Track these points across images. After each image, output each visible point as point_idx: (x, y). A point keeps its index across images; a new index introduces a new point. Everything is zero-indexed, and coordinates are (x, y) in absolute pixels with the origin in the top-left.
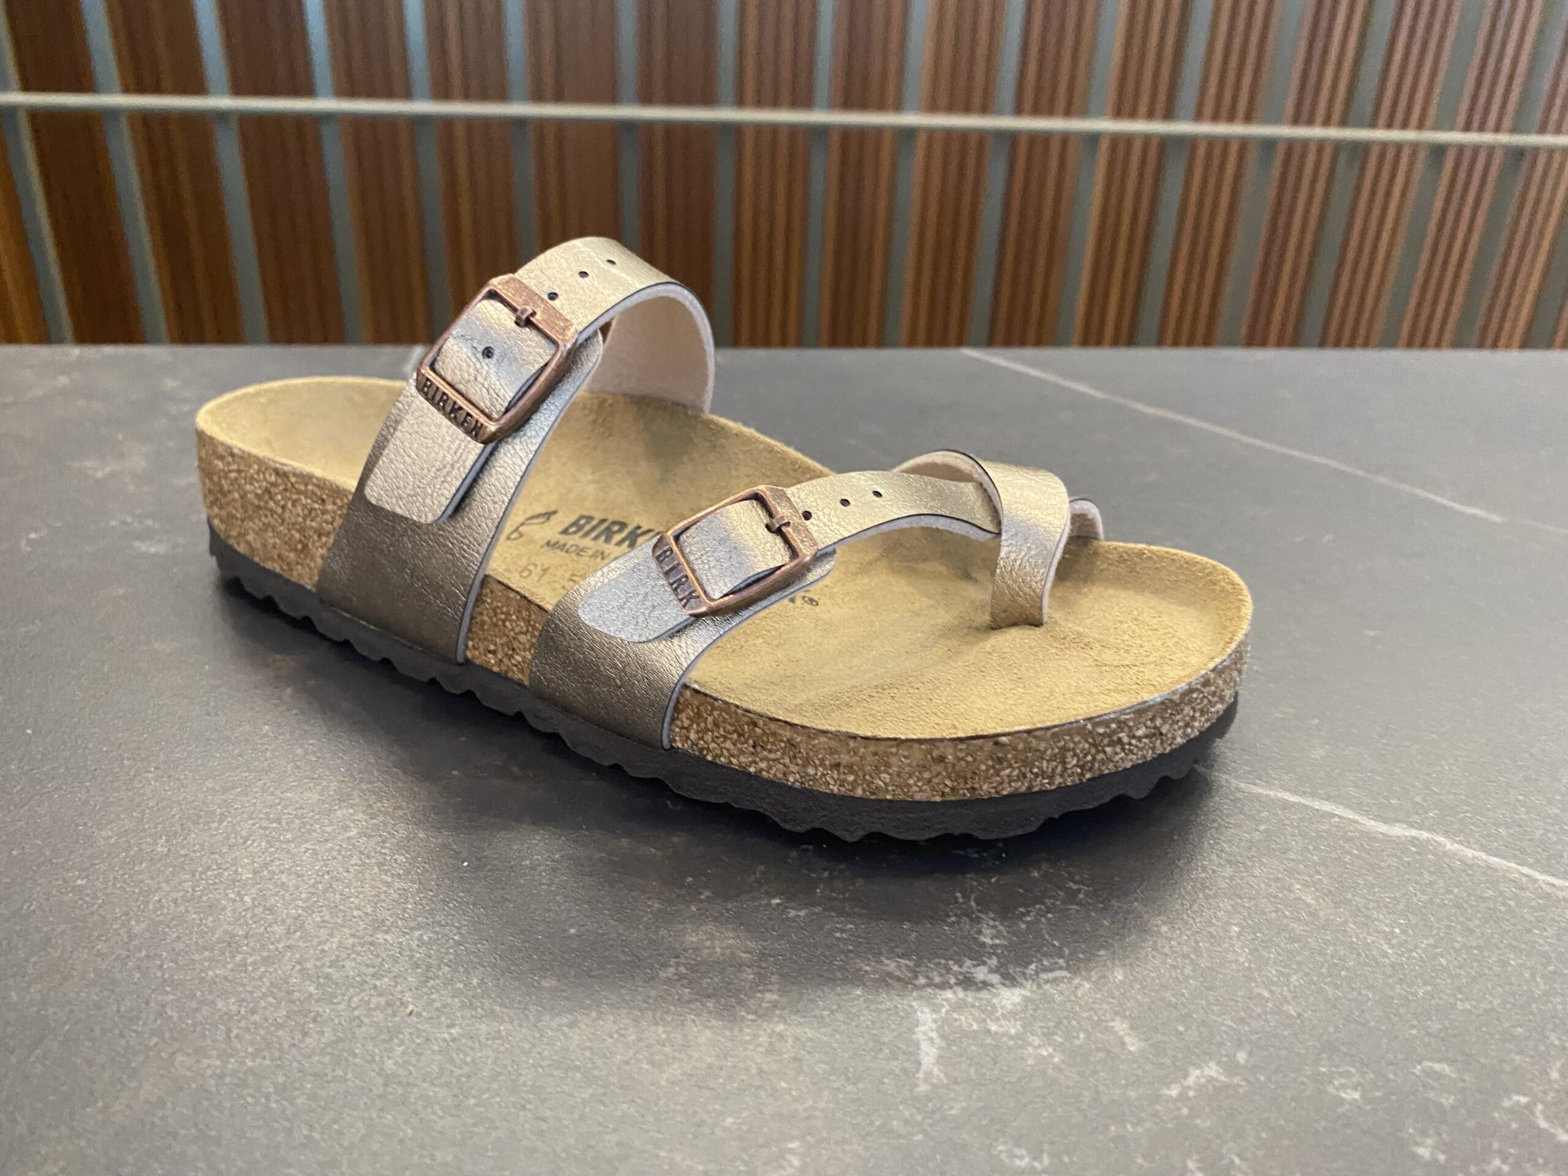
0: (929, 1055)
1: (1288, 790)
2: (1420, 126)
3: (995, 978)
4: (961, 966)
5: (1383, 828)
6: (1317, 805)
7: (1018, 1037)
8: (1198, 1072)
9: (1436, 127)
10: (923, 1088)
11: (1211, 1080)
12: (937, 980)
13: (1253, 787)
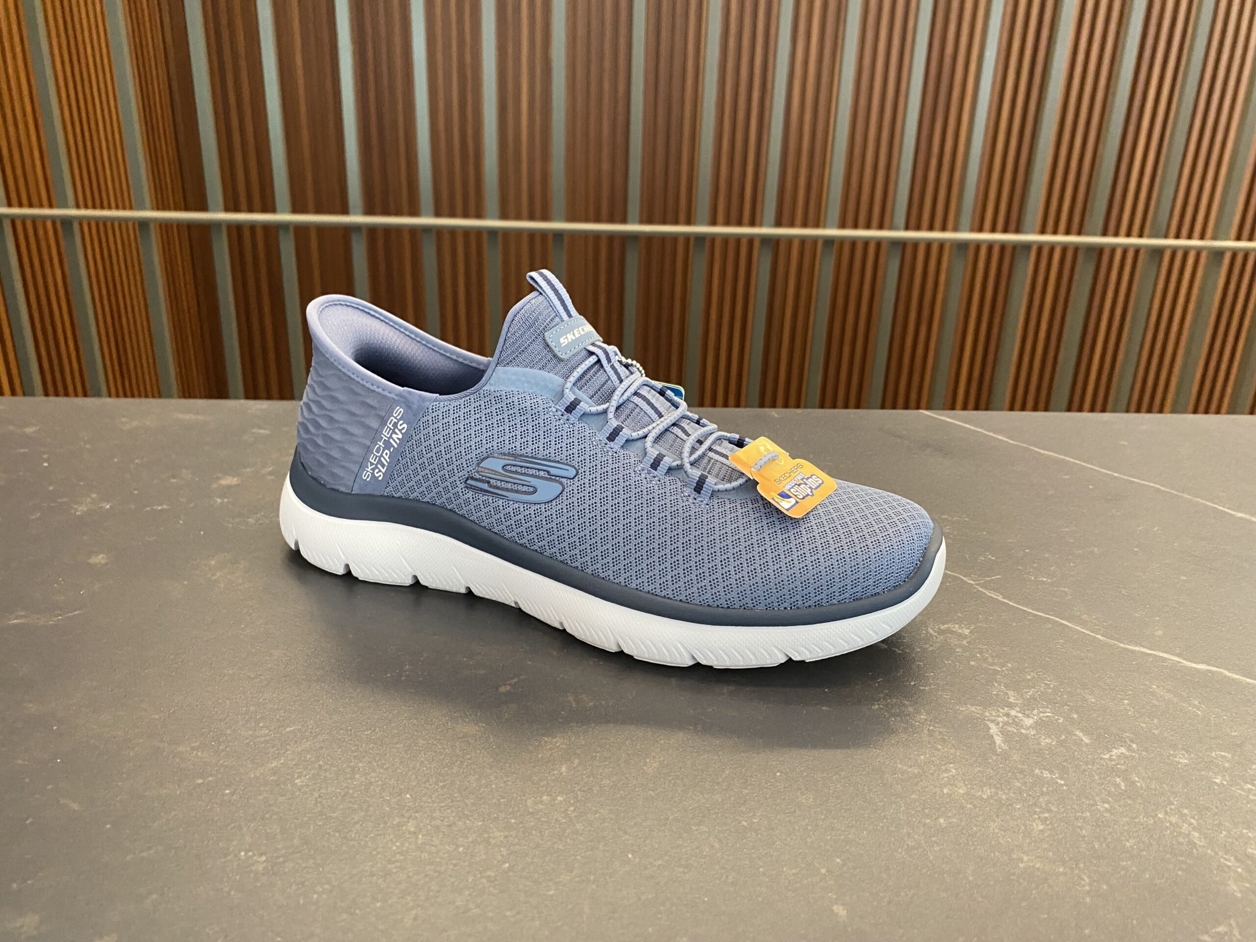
0: (998, 740)
1: (1146, 648)
2: (1202, 237)
3: (1020, 715)
4: (1003, 709)
5: (1194, 665)
6: (1161, 654)
7: (1034, 735)
8: (1116, 751)
9: (1214, 238)
10: (999, 750)
11: (1122, 753)
12: (994, 714)
13: (1128, 646)
